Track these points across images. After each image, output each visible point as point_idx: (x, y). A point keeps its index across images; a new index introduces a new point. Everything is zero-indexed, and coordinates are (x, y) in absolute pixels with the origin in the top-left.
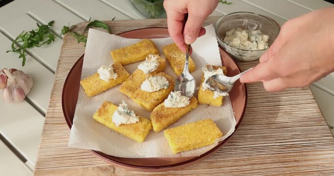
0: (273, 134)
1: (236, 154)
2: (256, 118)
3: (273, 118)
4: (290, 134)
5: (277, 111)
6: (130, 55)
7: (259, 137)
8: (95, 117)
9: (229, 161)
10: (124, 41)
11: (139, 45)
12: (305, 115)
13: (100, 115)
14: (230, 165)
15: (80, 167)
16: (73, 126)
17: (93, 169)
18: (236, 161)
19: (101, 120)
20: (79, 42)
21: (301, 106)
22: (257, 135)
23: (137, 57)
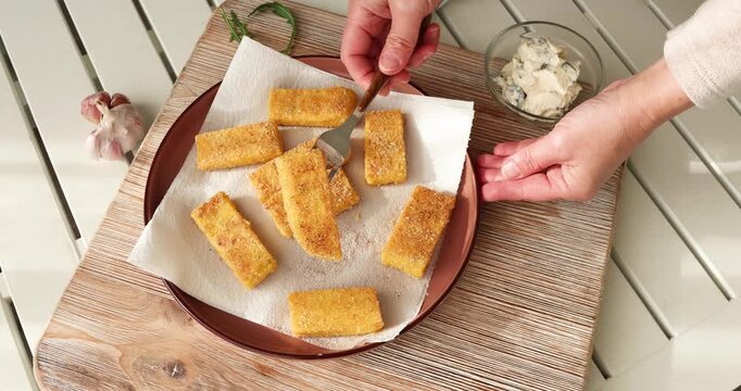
0: (477, 356)
1: (396, 366)
2: (465, 315)
3: (496, 325)
4: (507, 367)
5: (511, 317)
6: (299, 111)
7: (450, 352)
8: (194, 215)
9: (376, 373)
10: (305, 71)
11: (324, 93)
12: (556, 344)
13: (201, 216)
14: (375, 380)
15: (144, 290)
16: (150, 222)
17: (162, 301)
18: (389, 378)
19: (201, 224)
20: (231, 41)
21: (561, 323)
22: (449, 347)
23: (310, 119)
